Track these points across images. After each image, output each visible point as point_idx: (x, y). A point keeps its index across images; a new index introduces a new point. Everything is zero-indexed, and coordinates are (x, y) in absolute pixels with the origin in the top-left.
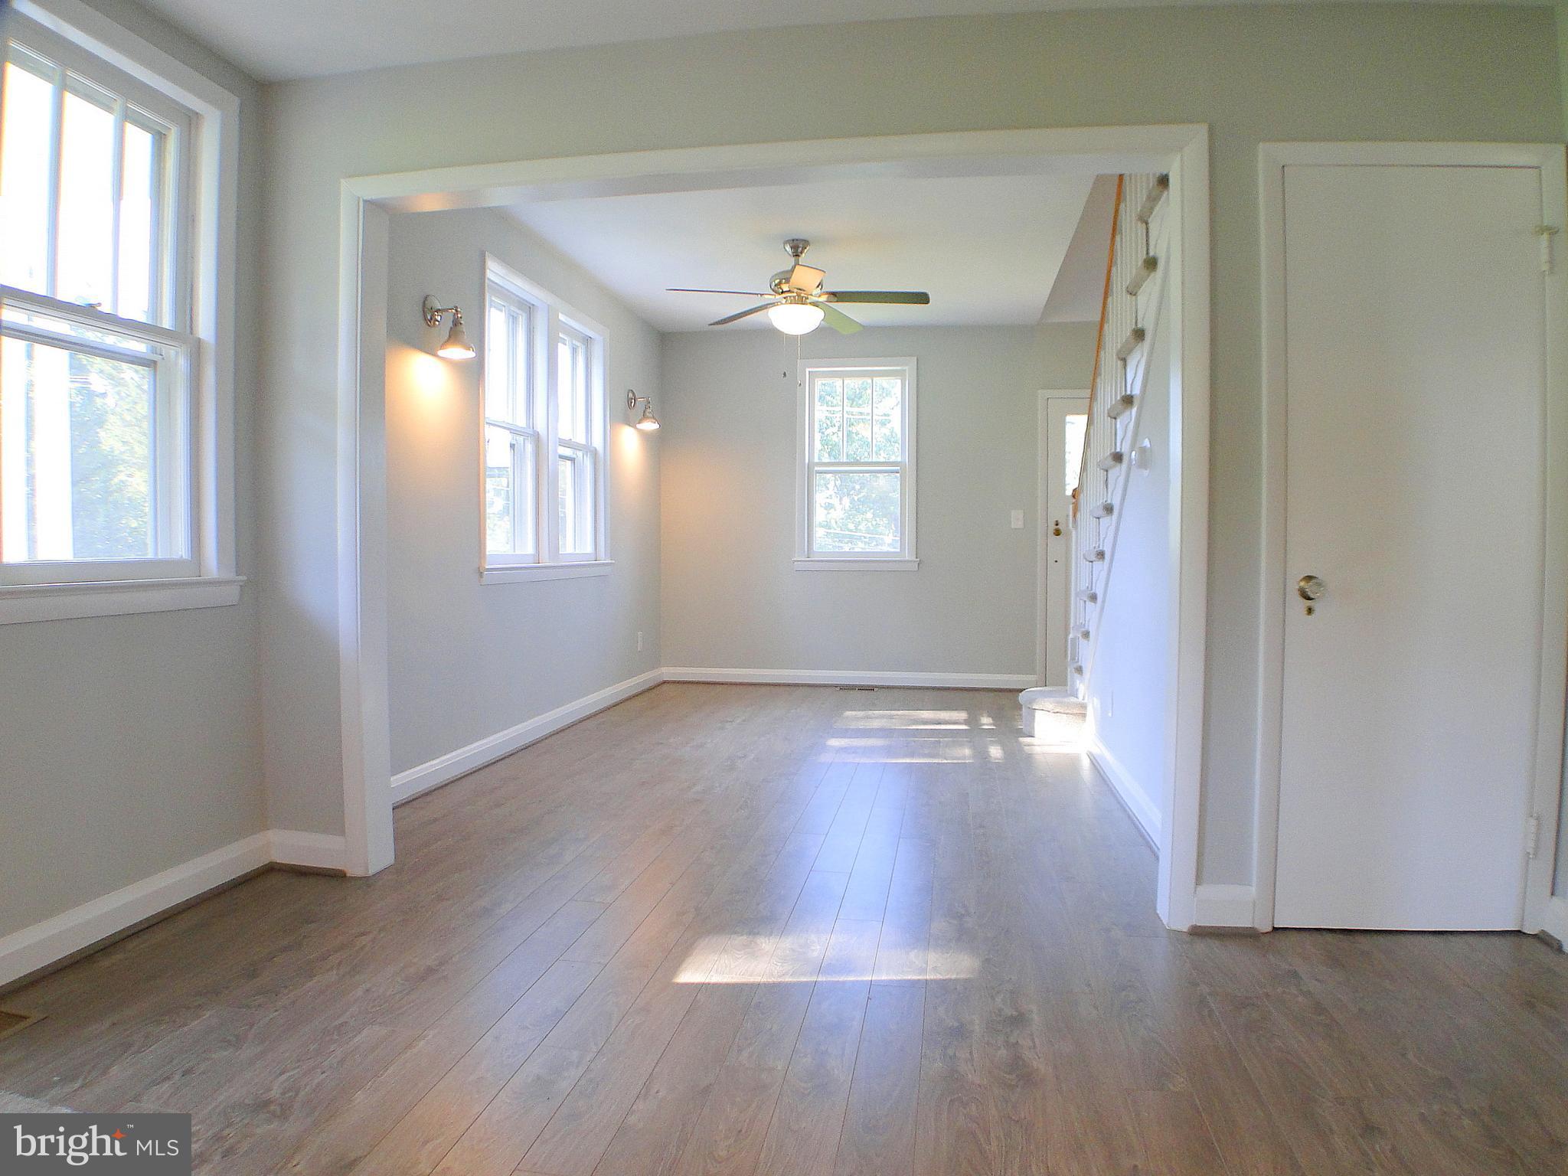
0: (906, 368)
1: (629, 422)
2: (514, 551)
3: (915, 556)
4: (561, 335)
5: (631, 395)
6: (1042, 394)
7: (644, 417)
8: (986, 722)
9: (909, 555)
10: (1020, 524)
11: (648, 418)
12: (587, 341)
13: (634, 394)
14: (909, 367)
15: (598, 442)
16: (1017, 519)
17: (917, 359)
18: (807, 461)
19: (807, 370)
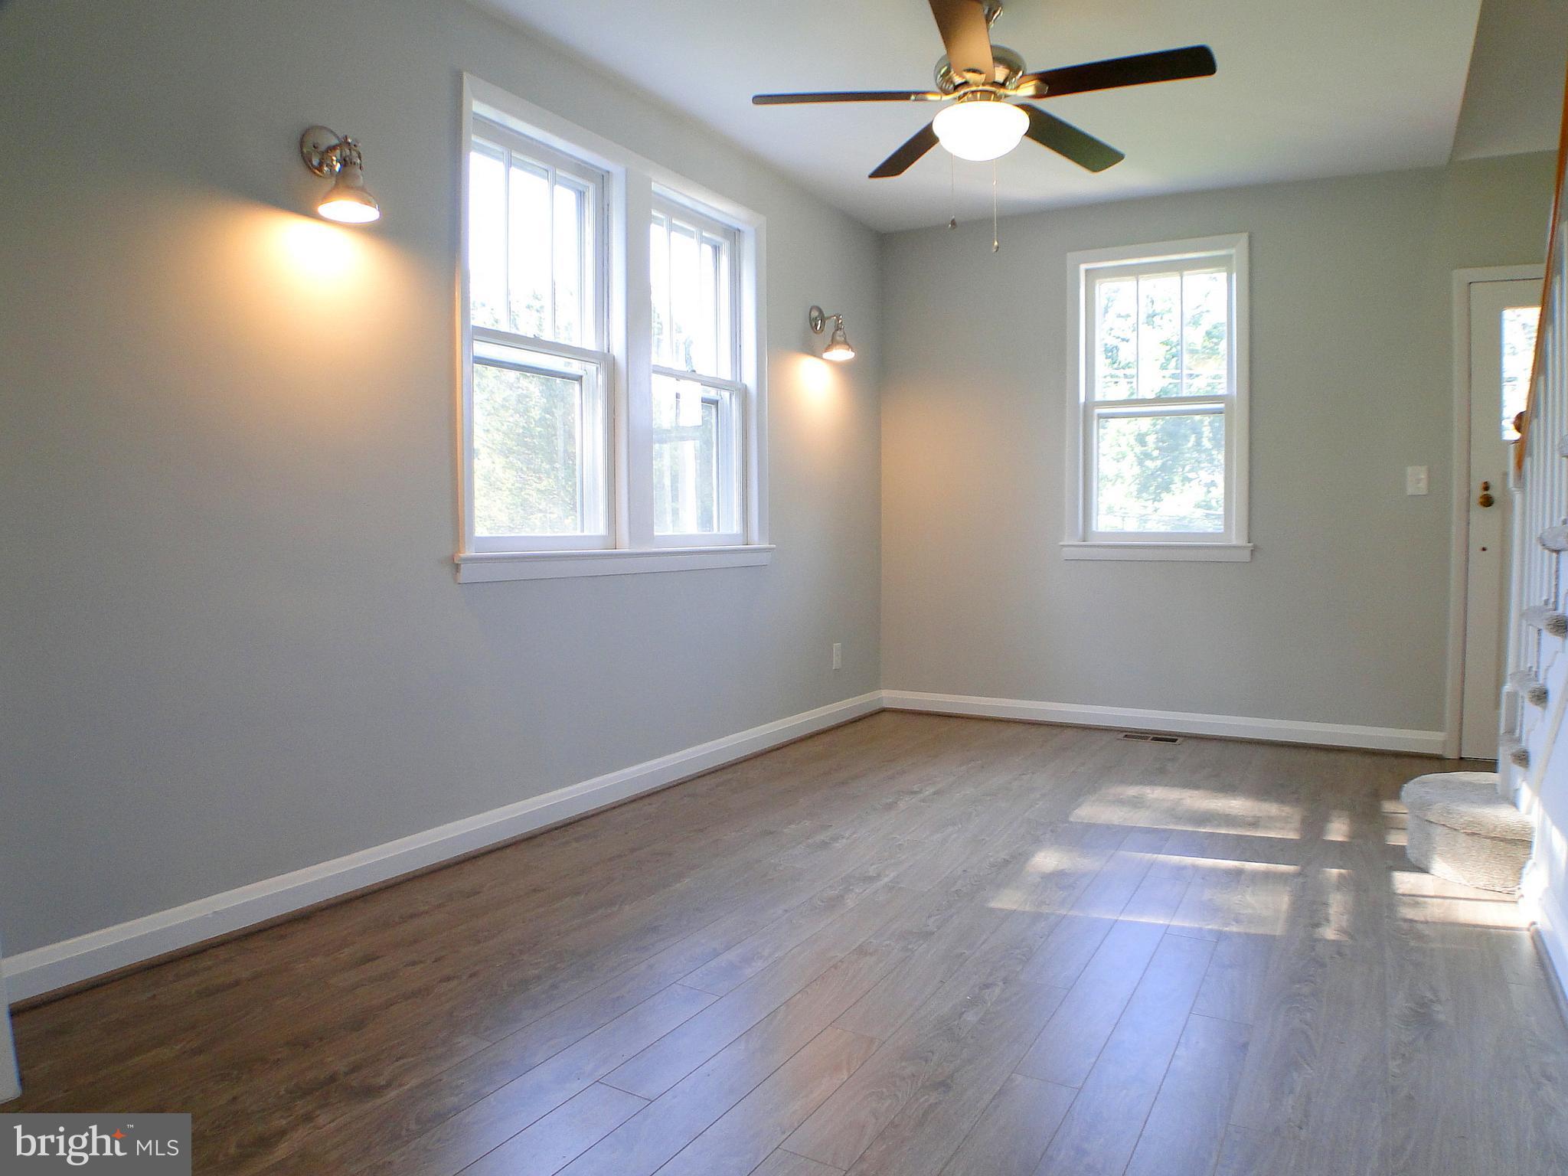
0: (1233, 251)
1: (812, 351)
2: (583, 531)
3: (1246, 538)
4: (654, 213)
5: (815, 314)
6: (1460, 276)
7: (833, 343)
8: (1338, 830)
9: (1237, 538)
10: (1422, 488)
11: (838, 343)
12: (733, 234)
13: (820, 311)
14: (1237, 249)
15: (749, 379)
16: (1417, 479)
17: (1250, 237)
18: (1082, 399)
19: (1083, 267)
